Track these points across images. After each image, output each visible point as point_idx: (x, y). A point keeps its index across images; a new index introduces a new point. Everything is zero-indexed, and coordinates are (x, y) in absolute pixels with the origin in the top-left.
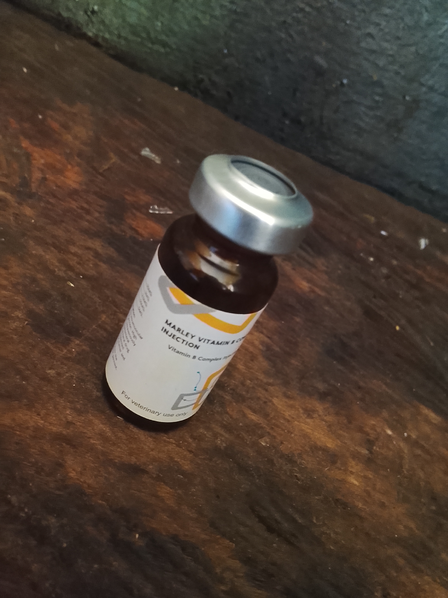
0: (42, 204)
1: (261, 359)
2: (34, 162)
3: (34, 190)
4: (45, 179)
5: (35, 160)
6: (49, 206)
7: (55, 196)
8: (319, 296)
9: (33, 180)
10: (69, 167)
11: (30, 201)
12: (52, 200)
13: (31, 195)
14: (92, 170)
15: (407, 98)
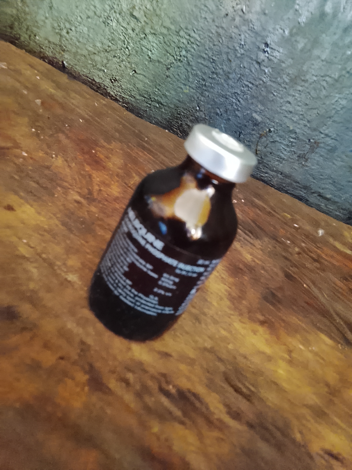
0: (101, 205)
1: (226, 300)
2: (93, 179)
3: (95, 197)
4: (100, 190)
5: (94, 178)
6: (105, 206)
7: (107, 201)
8: (258, 264)
9: (94, 191)
10: (113, 182)
11: (94, 203)
12: (106, 203)
13: (94, 200)
14: (125, 185)
15: (311, 140)
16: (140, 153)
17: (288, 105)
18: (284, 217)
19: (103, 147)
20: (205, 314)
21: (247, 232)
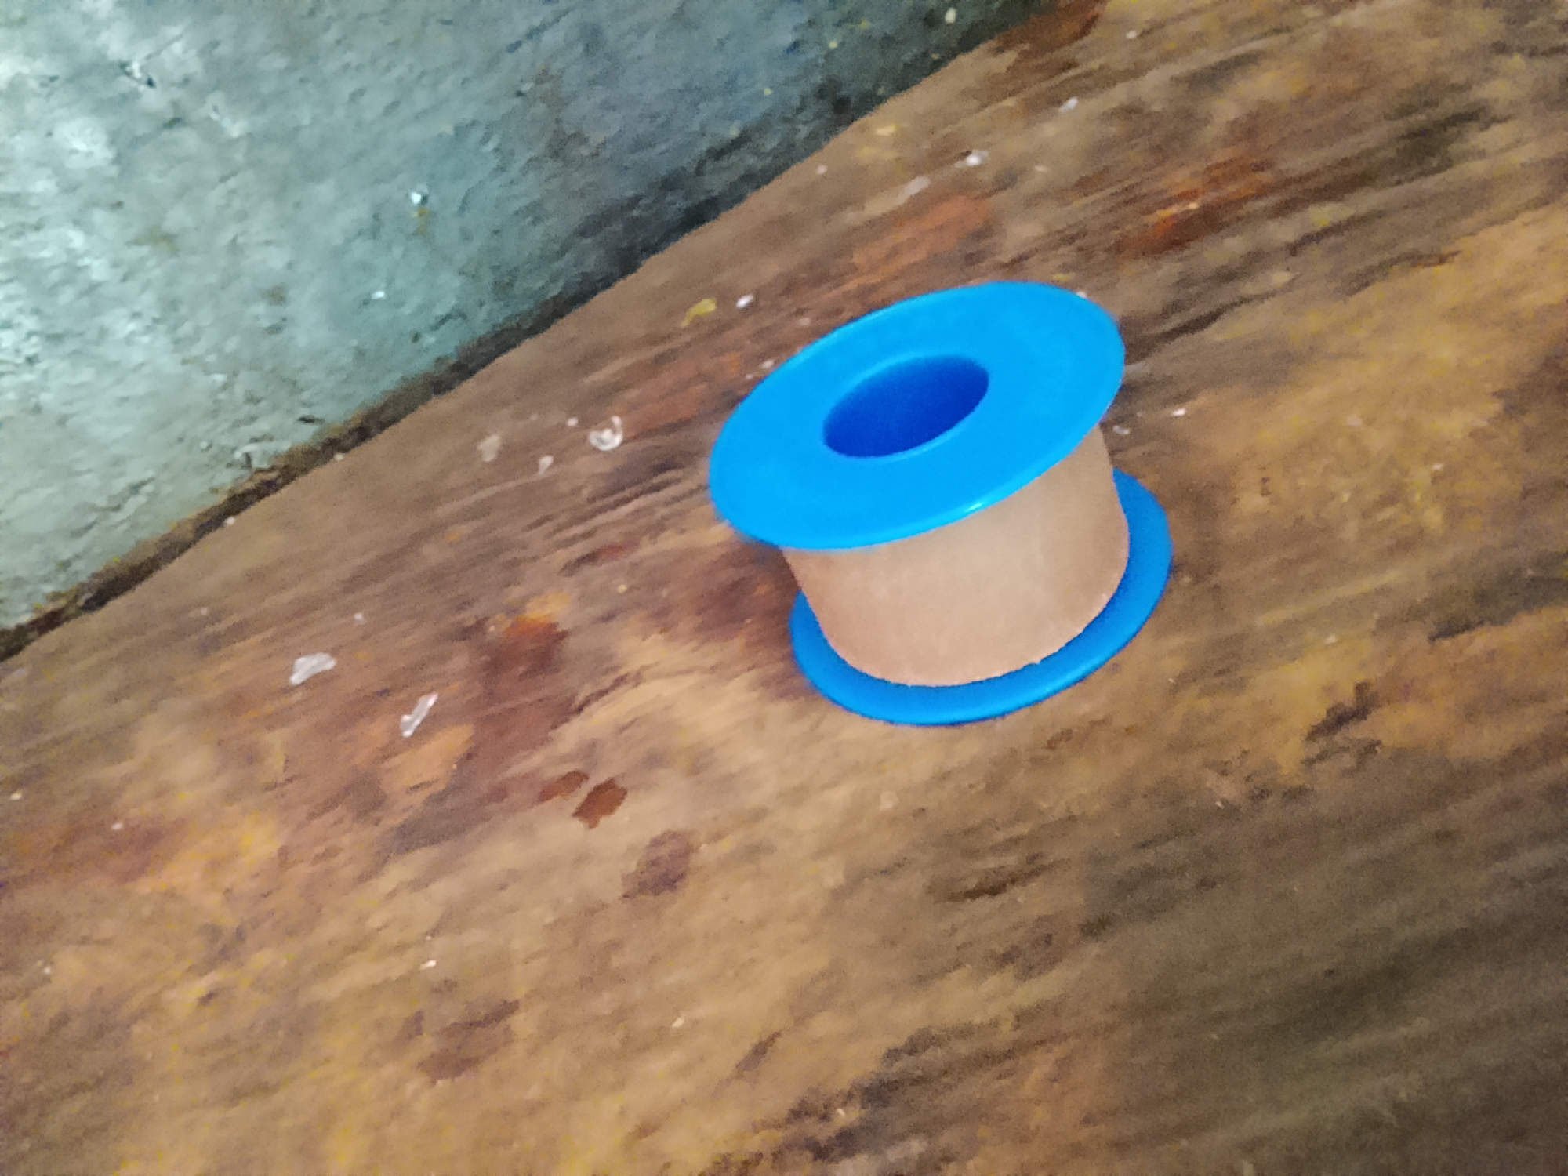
14: (269, 794)
15: (525, 88)
16: (226, 666)
17: (364, 100)
18: (698, 322)
19: (128, 779)
20: (758, 815)
21: (656, 480)
